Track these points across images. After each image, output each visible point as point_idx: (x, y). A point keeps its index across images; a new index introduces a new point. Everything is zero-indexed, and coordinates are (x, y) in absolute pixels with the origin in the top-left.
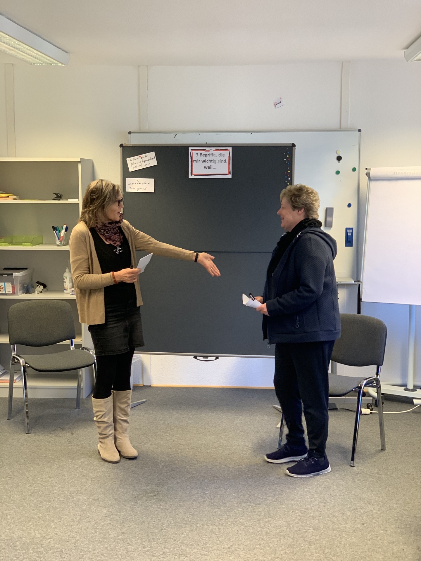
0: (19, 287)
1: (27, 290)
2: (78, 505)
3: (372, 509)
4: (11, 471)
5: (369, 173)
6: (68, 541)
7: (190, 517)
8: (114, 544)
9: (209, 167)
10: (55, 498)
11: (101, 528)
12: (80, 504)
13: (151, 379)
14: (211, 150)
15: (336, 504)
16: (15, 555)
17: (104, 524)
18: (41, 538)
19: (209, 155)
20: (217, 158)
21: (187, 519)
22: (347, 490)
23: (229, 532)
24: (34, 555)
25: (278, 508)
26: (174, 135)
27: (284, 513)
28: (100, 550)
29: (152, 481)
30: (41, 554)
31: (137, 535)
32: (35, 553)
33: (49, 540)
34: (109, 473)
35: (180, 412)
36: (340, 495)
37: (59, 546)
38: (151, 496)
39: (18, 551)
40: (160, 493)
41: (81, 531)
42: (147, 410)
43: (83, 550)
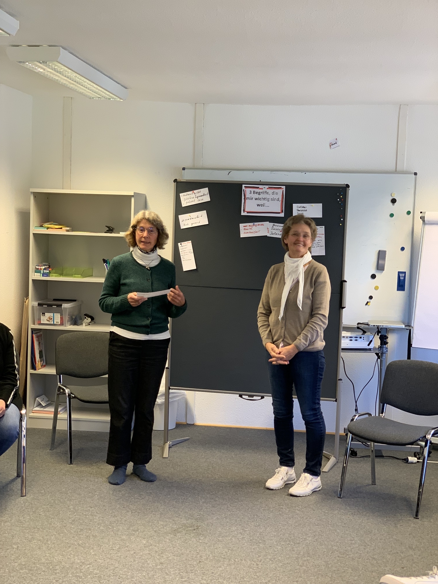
0: (67, 318)
1: (75, 322)
2: (118, 535)
3: (413, 554)
4: (52, 499)
5: (424, 217)
6: (107, 567)
7: (229, 552)
8: (152, 573)
9: (262, 205)
10: (95, 526)
11: (140, 558)
12: (119, 533)
13: (195, 417)
14: (264, 188)
15: (377, 548)
16: (55, 578)
17: (143, 554)
18: (81, 564)
19: (262, 193)
20: (270, 196)
21: (225, 554)
22: (389, 535)
23: (267, 568)
24: (74, 579)
25: (318, 548)
26: (227, 172)
27: (324, 553)
28: (138, 578)
29: (192, 516)
30: (80, 579)
31: (175, 565)
32: (74, 577)
33: (88, 566)
34: (150, 506)
35: (222, 451)
36: (381, 539)
37: (98, 572)
38: (191, 530)
39: (57, 574)
40: (199, 527)
41: (120, 559)
42: (189, 448)
43: (121, 577)
